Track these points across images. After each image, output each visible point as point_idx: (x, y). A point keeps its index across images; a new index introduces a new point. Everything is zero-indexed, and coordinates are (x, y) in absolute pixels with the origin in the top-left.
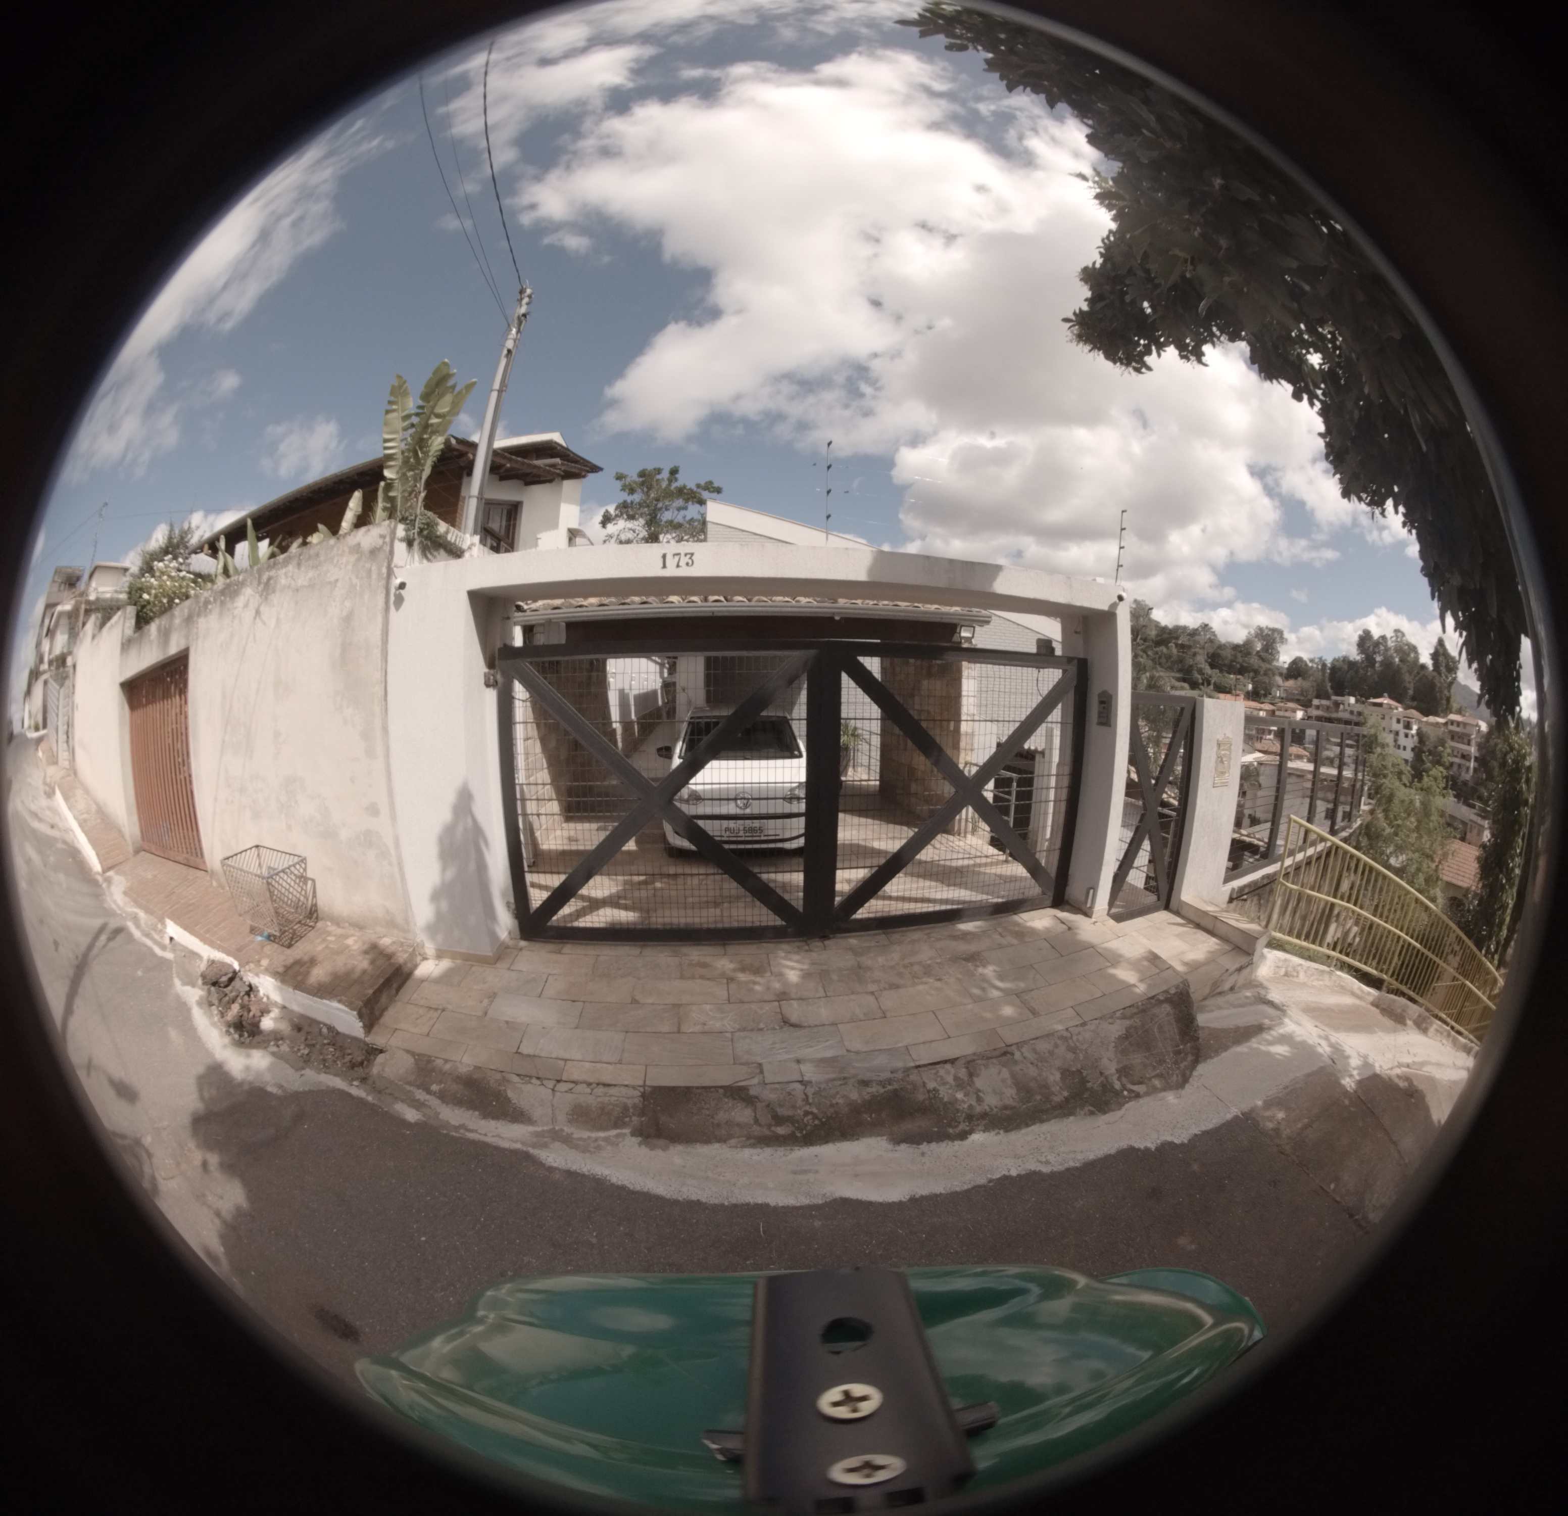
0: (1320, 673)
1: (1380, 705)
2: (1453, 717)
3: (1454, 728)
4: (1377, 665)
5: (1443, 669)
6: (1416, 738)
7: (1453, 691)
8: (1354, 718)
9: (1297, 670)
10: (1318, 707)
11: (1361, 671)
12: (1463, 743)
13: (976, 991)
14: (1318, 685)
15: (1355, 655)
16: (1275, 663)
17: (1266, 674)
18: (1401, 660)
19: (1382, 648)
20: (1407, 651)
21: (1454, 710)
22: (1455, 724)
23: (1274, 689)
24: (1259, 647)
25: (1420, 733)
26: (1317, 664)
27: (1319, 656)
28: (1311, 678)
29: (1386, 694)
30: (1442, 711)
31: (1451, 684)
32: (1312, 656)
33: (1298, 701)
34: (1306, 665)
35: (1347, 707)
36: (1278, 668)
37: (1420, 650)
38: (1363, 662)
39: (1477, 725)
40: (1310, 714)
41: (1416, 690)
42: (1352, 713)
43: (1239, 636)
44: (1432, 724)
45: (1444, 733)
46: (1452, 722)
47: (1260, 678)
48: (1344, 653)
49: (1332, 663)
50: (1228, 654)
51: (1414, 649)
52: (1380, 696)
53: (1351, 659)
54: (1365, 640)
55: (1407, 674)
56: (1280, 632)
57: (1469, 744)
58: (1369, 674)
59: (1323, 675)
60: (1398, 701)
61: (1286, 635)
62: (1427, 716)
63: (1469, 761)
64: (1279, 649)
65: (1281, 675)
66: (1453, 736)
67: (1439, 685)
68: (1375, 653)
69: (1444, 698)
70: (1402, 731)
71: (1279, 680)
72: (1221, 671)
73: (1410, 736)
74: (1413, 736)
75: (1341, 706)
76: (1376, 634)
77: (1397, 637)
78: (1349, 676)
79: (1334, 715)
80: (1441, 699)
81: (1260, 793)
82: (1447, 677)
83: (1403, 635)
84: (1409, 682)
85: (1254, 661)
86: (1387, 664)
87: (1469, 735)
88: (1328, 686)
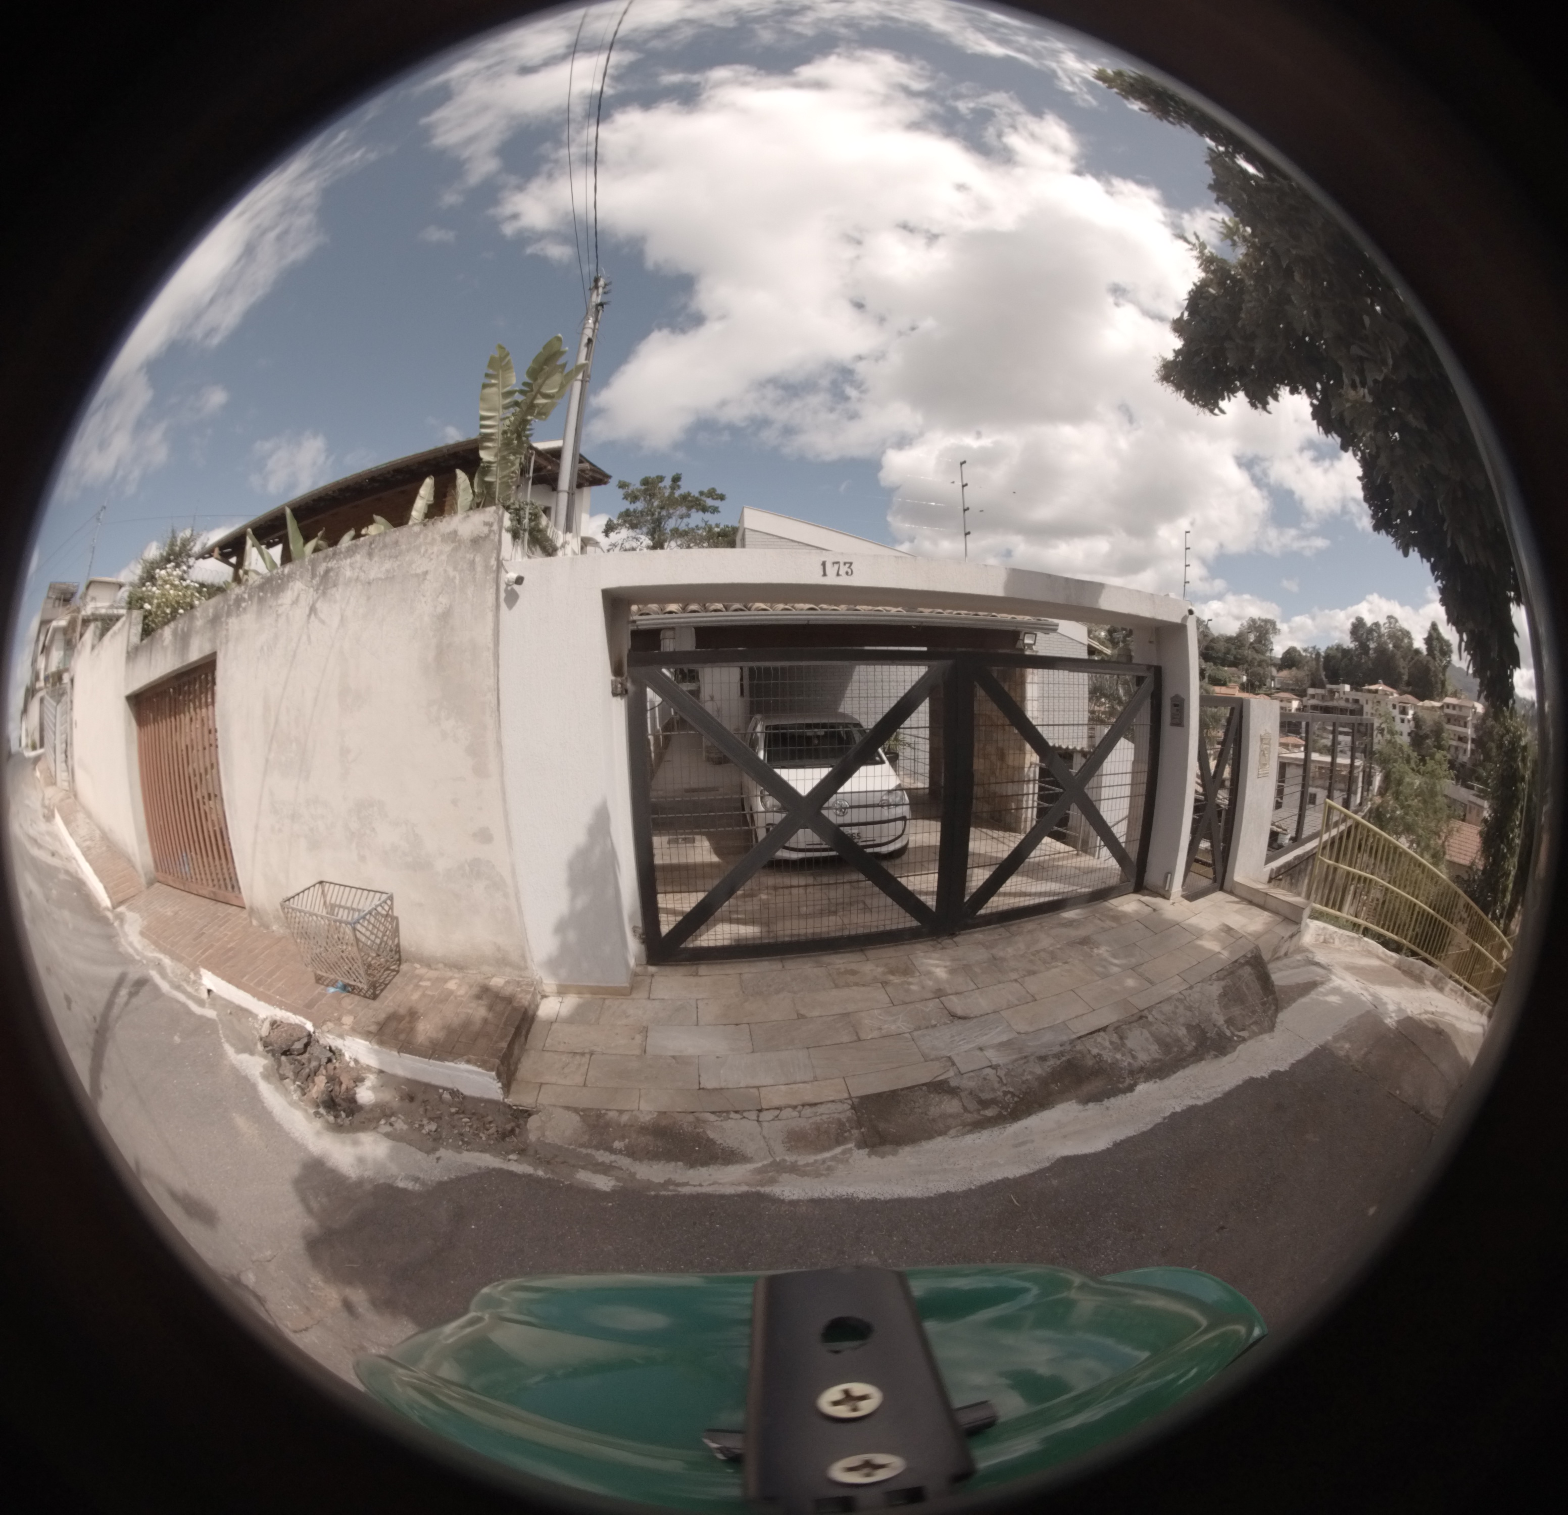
0: (1314, 663)
1: (1376, 691)
2: (1448, 700)
3: (1450, 711)
4: (1371, 652)
5: (1437, 653)
6: (1412, 723)
7: (1448, 674)
8: (1350, 706)
9: (1291, 660)
10: (1313, 696)
11: (1355, 659)
12: (1460, 726)
13: (1099, 969)
14: (1312, 674)
15: (1348, 643)
16: (1268, 654)
17: (1260, 665)
18: (1394, 646)
19: (1375, 634)
20: (1401, 636)
21: (1449, 693)
22: (1451, 707)
23: (1269, 680)
24: (1252, 638)
25: (1416, 718)
26: (1311, 654)
27: (1313, 645)
28: (1306, 668)
29: (1380, 681)
30: (1438, 695)
31: (1445, 667)
32: (1305, 646)
33: (1293, 691)
34: (1300, 655)
35: (1341, 693)
36: (1271, 658)
37: (1414, 635)
38: (1356, 649)
39: (1474, 707)
40: (1305, 704)
41: (1411, 675)
42: (1347, 700)
43: (1232, 628)
44: (1428, 708)
45: (1440, 716)
46: (1448, 706)
48: (1336, 641)
49: (1326, 652)
50: (1221, 647)
51: (1407, 634)
53: (1345, 647)
54: (1358, 628)
55: (1402, 660)
56: (1273, 623)
57: (1465, 726)
58: (1363, 661)
59: (1318, 664)
60: (1393, 687)
61: (1279, 626)
62: (1422, 700)
63: (1466, 742)
64: (1272, 640)
65: (1275, 665)
66: (1450, 719)
67: (1433, 669)
68: (1368, 640)
69: (1439, 682)
70: (1398, 717)
71: (1274, 671)
72: (1215, 664)
73: (1406, 721)
74: (1409, 721)
75: (1337, 695)
76: (1369, 621)
77: (1390, 623)
78: (1343, 664)
79: (1330, 704)
80: (1436, 683)
82: (1441, 660)
83: (1396, 621)
84: (1404, 668)
85: (1248, 653)
86: (1381, 650)
87: (1465, 718)
88: (1323, 674)
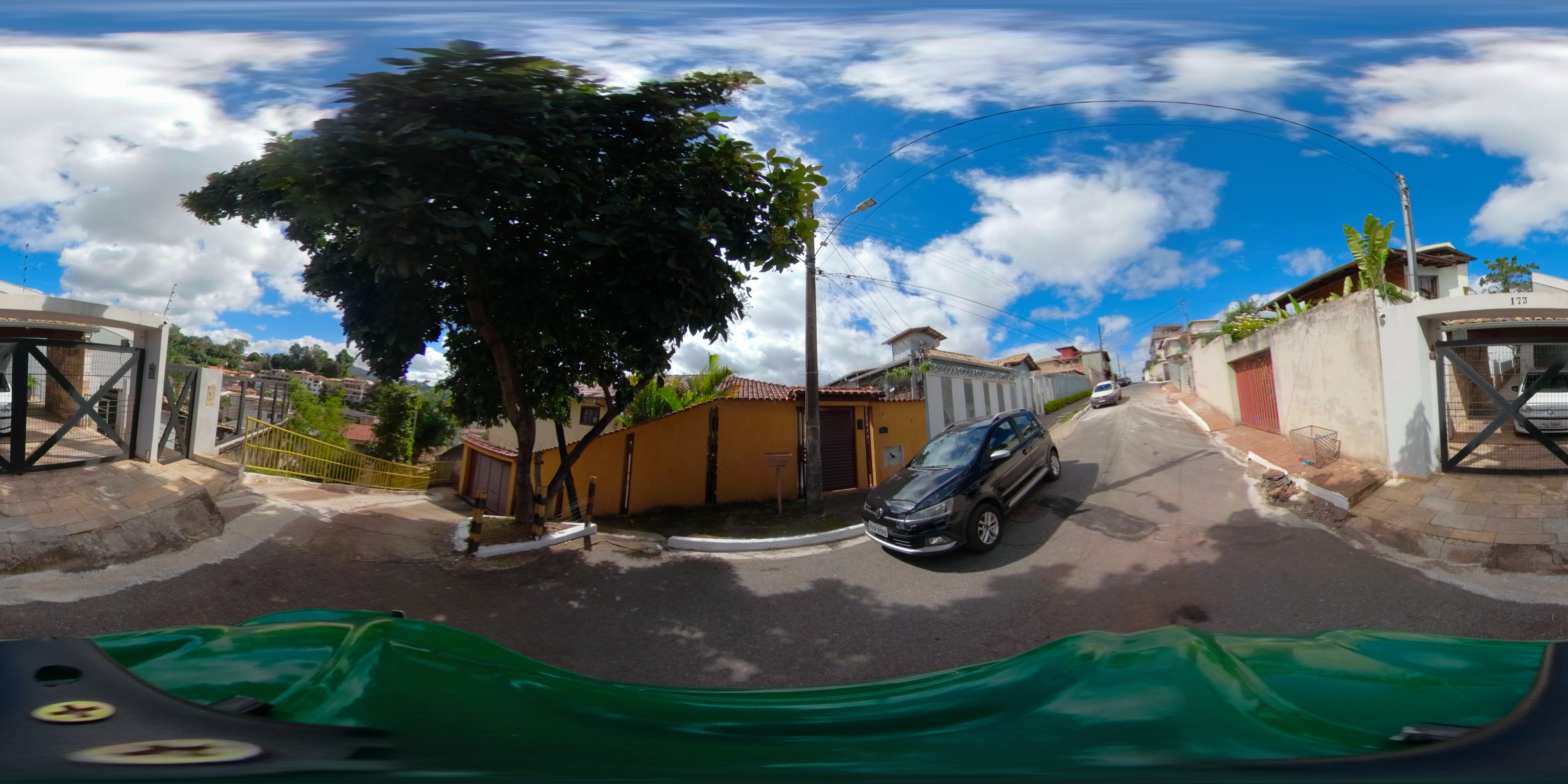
0: (266, 359)
1: (300, 373)
2: (349, 378)
3: (349, 383)
5: (344, 361)
6: (322, 387)
7: (350, 369)
8: (284, 378)
9: (253, 357)
10: (263, 373)
12: (355, 389)
15: (287, 353)
16: (241, 354)
17: (236, 358)
20: (321, 353)
21: (350, 376)
22: (350, 381)
23: (240, 365)
24: (234, 347)
25: (324, 384)
26: (266, 356)
27: (267, 352)
28: (261, 361)
29: (304, 369)
31: (349, 366)
32: (263, 352)
33: (252, 370)
34: (259, 356)
36: (243, 356)
37: (329, 353)
38: (292, 356)
39: (367, 382)
40: (258, 376)
41: (326, 368)
42: (282, 376)
43: (224, 342)
44: (333, 381)
45: (341, 385)
46: (348, 381)
47: (232, 360)
48: (281, 352)
49: (274, 356)
50: (217, 350)
51: (325, 353)
52: (301, 369)
54: (295, 348)
55: (321, 362)
56: (247, 342)
60: (311, 372)
61: (249, 343)
63: (359, 395)
74: (320, 386)
78: (283, 361)
79: (273, 376)
80: (341, 372)
81: (230, 408)
82: (346, 364)
83: (319, 347)
84: (321, 365)
85: (231, 353)
86: (308, 357)
88: (270, 365)
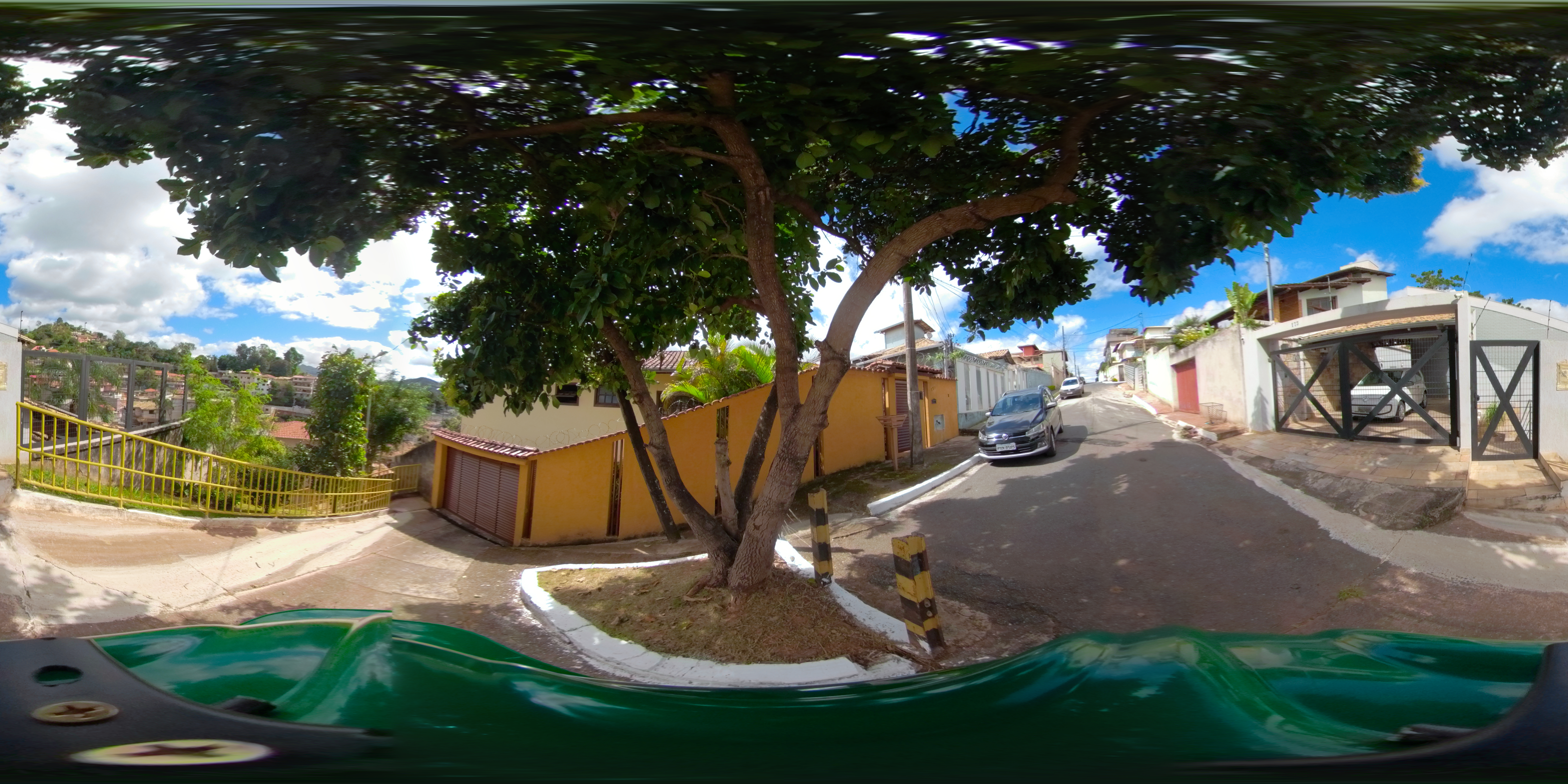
1: (248, 373)
4: (248, 358)
6: (270, 385)
7: (298, 367)
8: (232, 379)
11: (238, 360)
12: (304, 386)
14: (212, 366)
15: (235, 354)
18: (264, 356)
19: (252, 351)
20: (269, 353)
30: (289, 375)
31: (297, 364)
35: (227, 374)
38: (239, 356)
42: (230, 377)
47: (180, 364)
50: (162, 355)
52: (248, 369)
56: (193, 345)
57: (308, 386)
58: (243, 361)
59: (215, 362)
61: (196, 346)
62: (279, 376)
64: (191, 352)
65: (191, 362)
66: (297, 384)
67: (289, 364)
68: (247, 354)
69: (286, 371)
70: (261, 383)
71: (190, 365)
72: (159, 361)
73: (266, 384)
75: (224, 374)
76: (249, 346)
82: (294, 362)
87: (309, 383)
88: (217, 367)
